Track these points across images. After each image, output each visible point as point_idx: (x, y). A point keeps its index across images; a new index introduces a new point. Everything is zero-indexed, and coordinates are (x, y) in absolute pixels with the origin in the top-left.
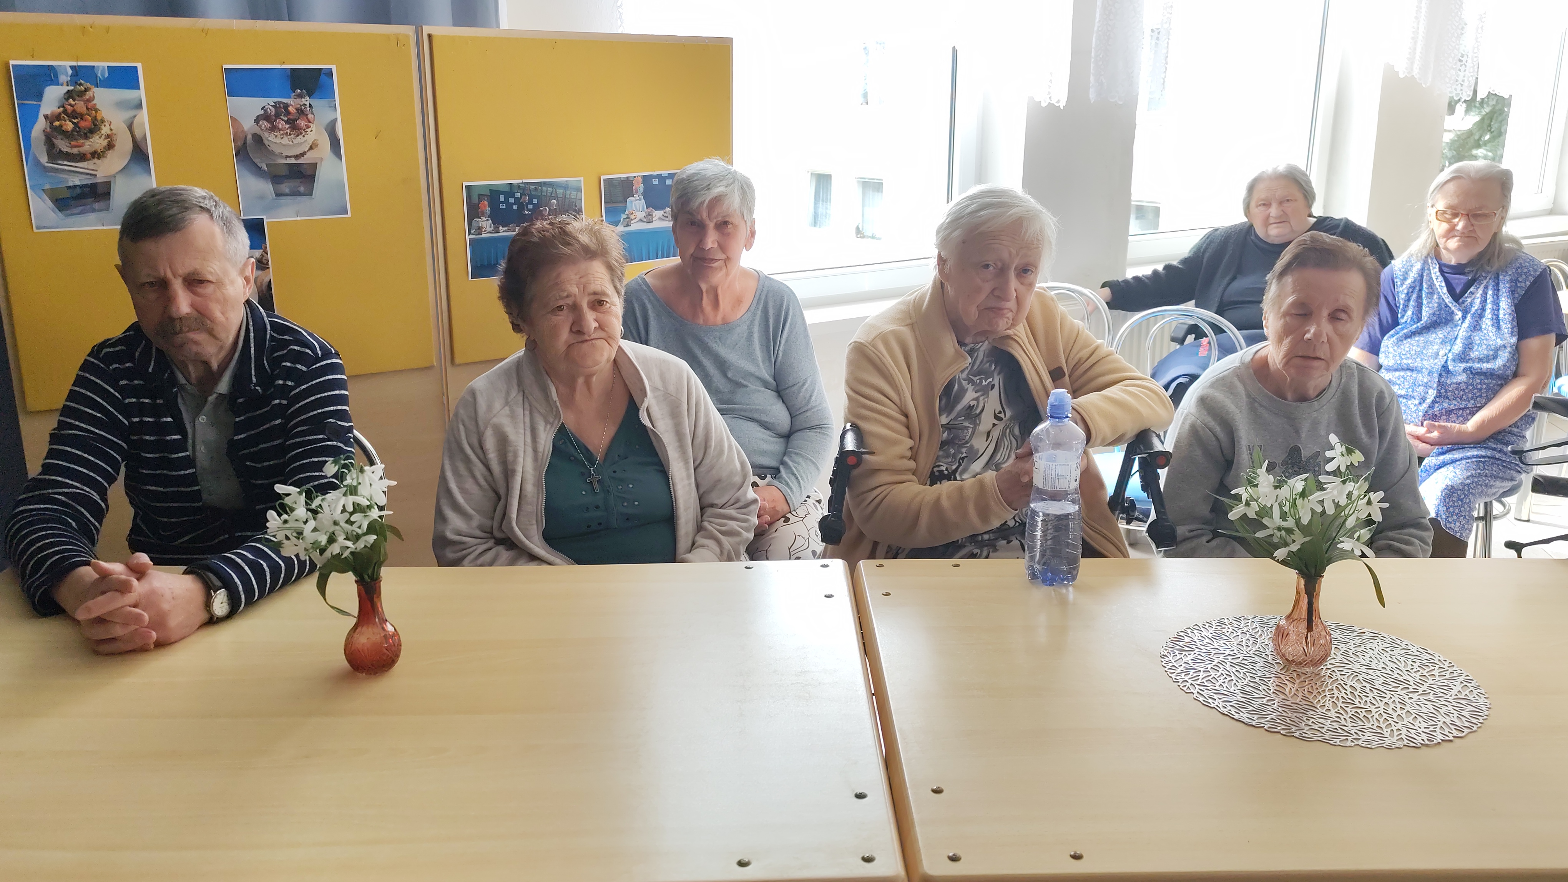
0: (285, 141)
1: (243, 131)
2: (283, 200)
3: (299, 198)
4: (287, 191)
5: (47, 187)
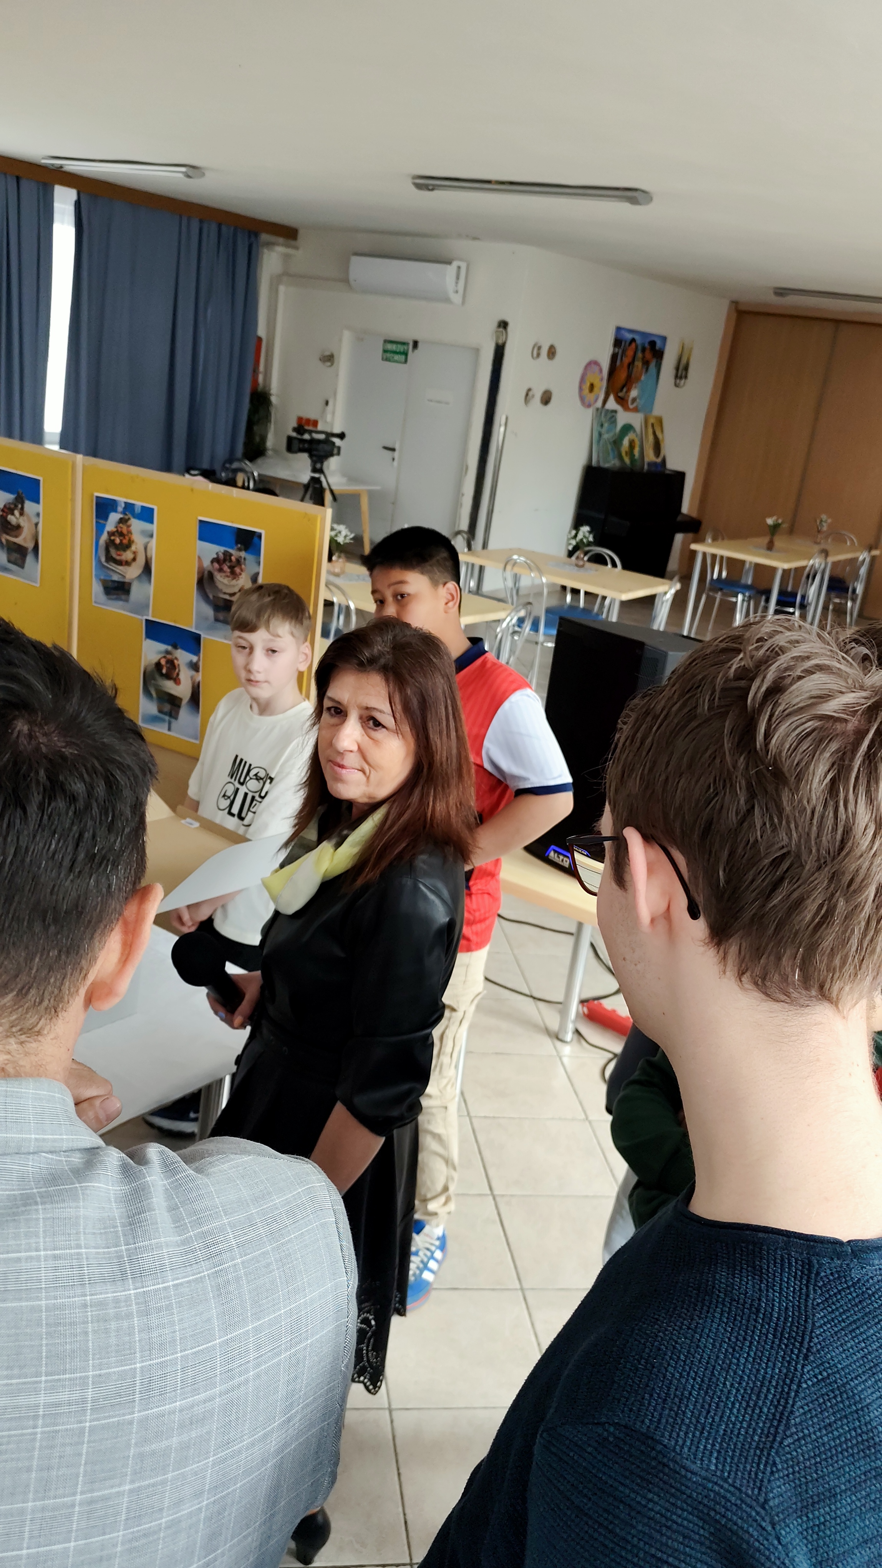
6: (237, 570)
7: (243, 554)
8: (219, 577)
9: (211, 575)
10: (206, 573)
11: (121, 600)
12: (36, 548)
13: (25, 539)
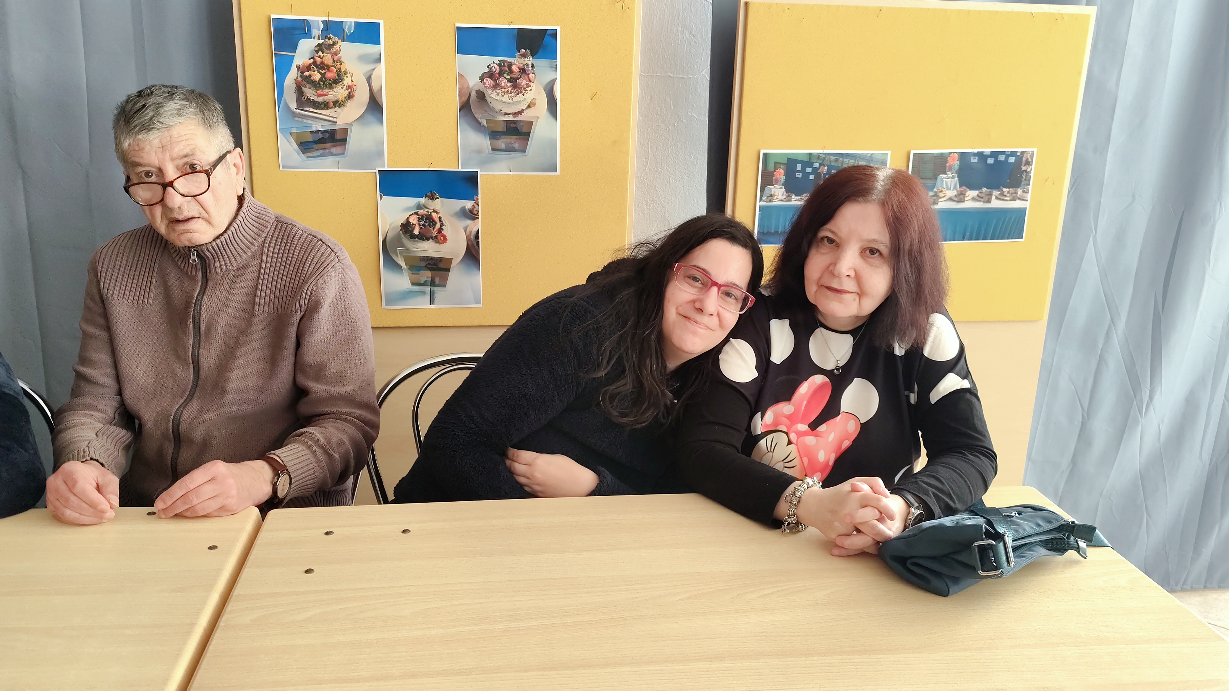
0: (506, 98)
1: (468, 87)
2: (499, 155)
3: (513, 154)
4: (503, 146)
5: (294, 131)
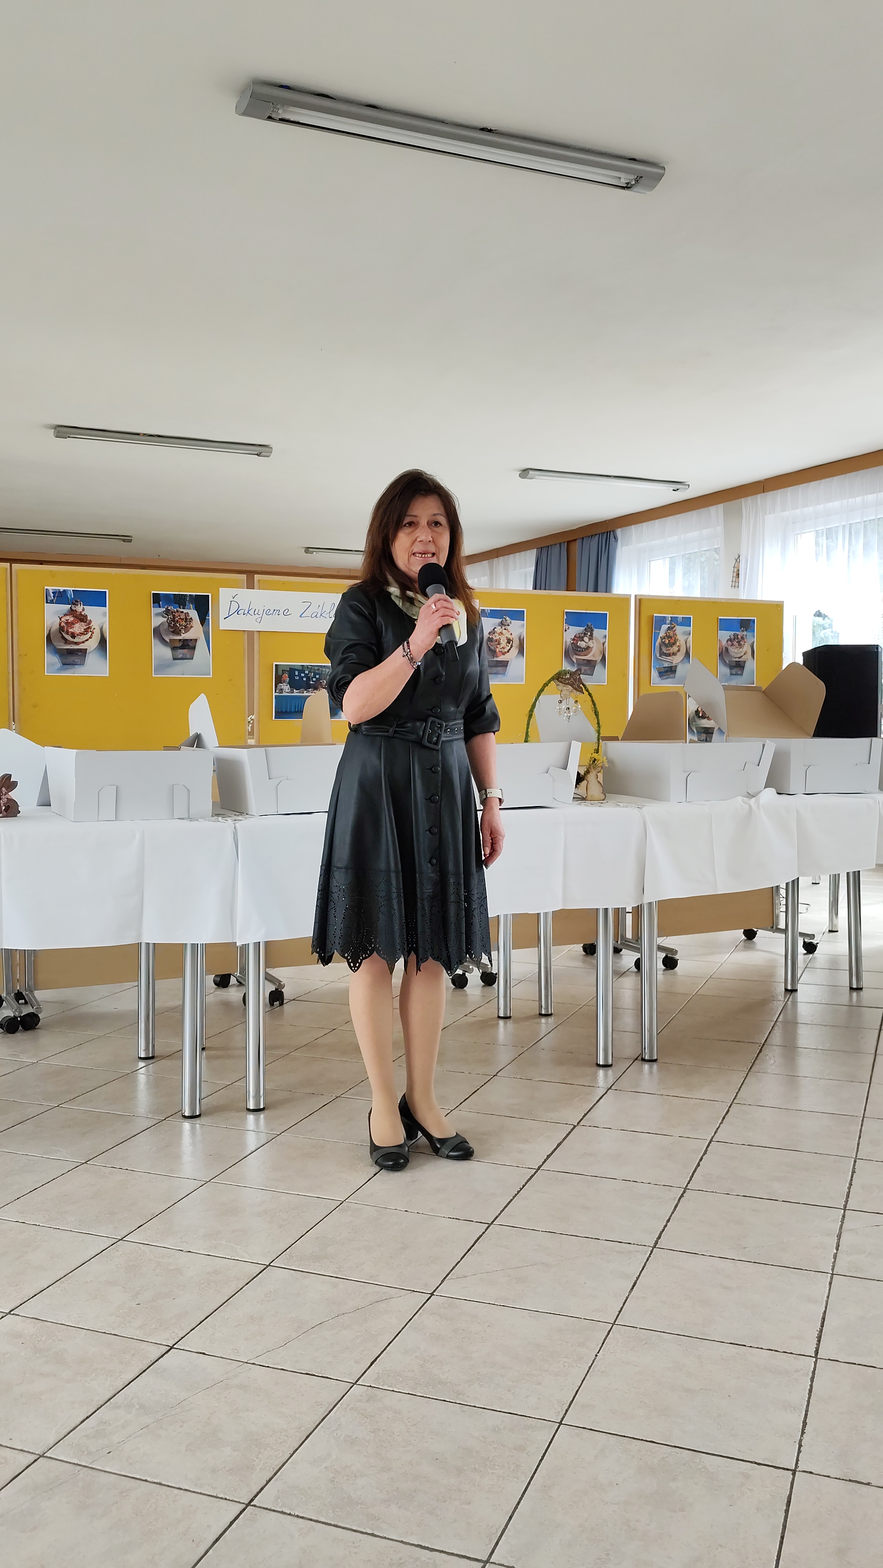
6: (742, 643)
7: (745, 633)
8: (731, 649)
9: (727, 649)
10: (724, 649)
11: (670, 678)
12: (603, 659)
13: (593, 656)
